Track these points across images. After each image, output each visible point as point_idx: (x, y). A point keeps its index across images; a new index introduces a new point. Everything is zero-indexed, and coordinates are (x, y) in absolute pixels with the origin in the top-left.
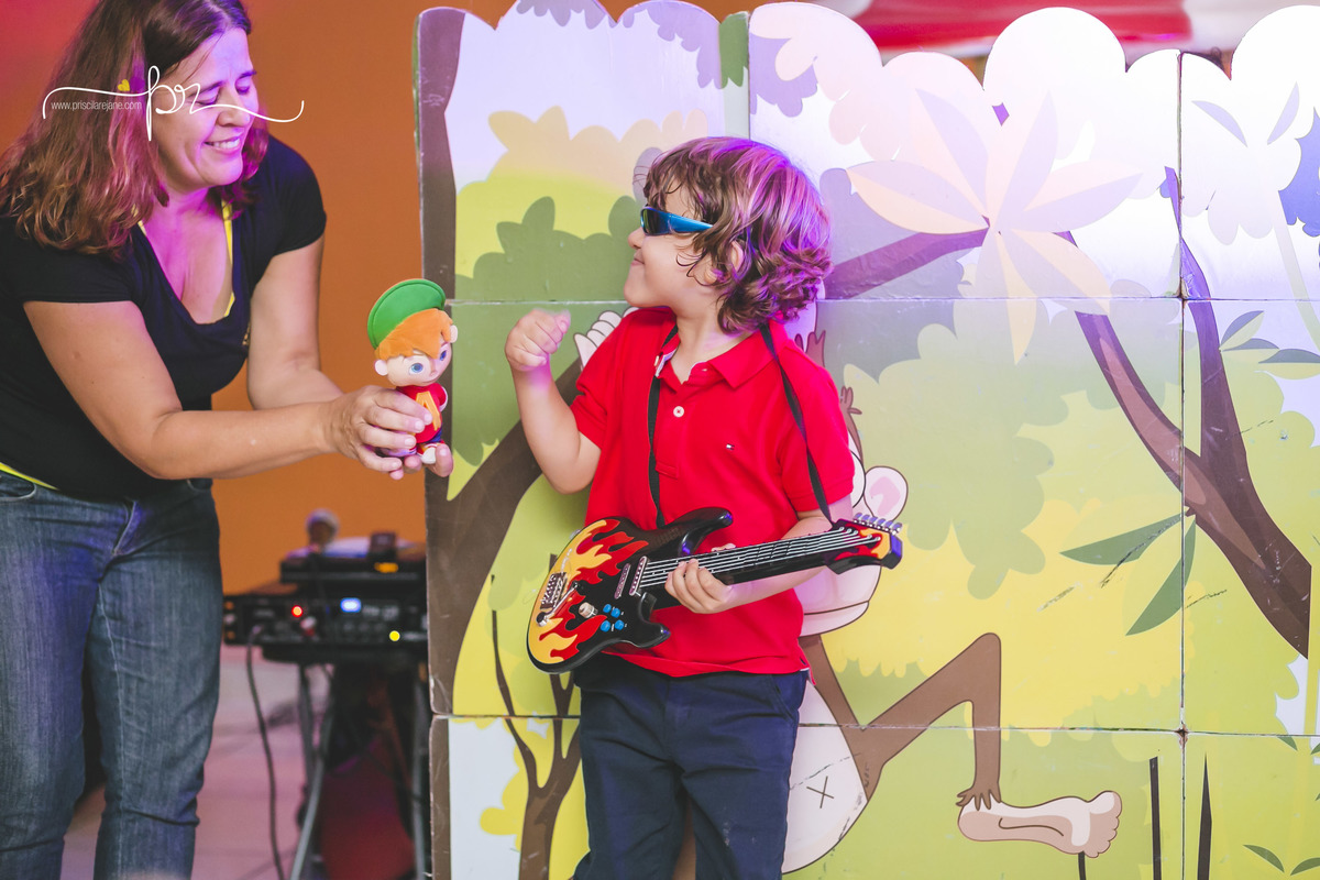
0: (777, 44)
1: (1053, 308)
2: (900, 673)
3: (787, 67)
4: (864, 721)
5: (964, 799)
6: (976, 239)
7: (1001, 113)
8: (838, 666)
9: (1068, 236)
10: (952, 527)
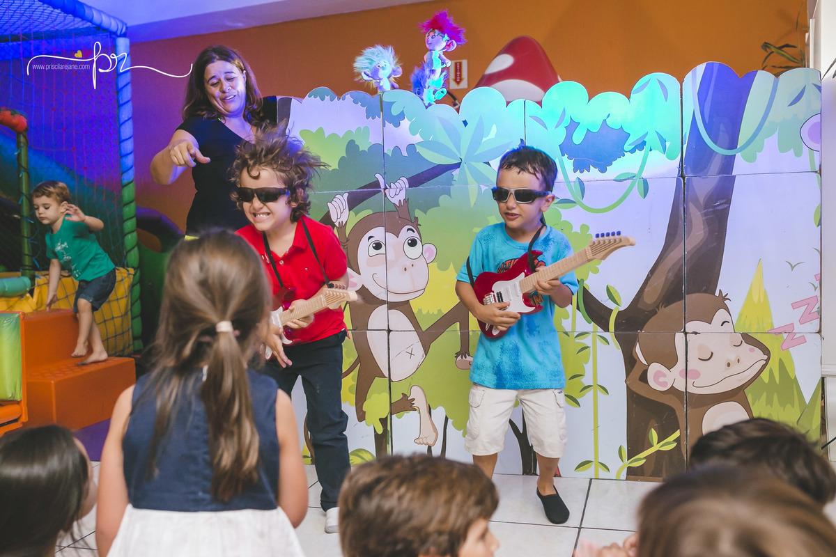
0: (391, 104)
1: (484, 188)
2: (436, 313)
3: (395, 111)
4: (424, 329)
5: (457, 355)
6: (457, 166)
7: (465, 123)
8: (415, 311)
9: (488, 163)
10: (452, 264)
